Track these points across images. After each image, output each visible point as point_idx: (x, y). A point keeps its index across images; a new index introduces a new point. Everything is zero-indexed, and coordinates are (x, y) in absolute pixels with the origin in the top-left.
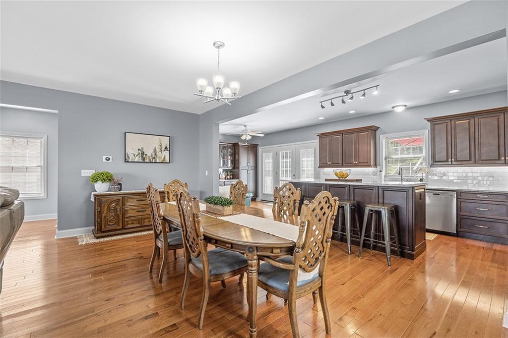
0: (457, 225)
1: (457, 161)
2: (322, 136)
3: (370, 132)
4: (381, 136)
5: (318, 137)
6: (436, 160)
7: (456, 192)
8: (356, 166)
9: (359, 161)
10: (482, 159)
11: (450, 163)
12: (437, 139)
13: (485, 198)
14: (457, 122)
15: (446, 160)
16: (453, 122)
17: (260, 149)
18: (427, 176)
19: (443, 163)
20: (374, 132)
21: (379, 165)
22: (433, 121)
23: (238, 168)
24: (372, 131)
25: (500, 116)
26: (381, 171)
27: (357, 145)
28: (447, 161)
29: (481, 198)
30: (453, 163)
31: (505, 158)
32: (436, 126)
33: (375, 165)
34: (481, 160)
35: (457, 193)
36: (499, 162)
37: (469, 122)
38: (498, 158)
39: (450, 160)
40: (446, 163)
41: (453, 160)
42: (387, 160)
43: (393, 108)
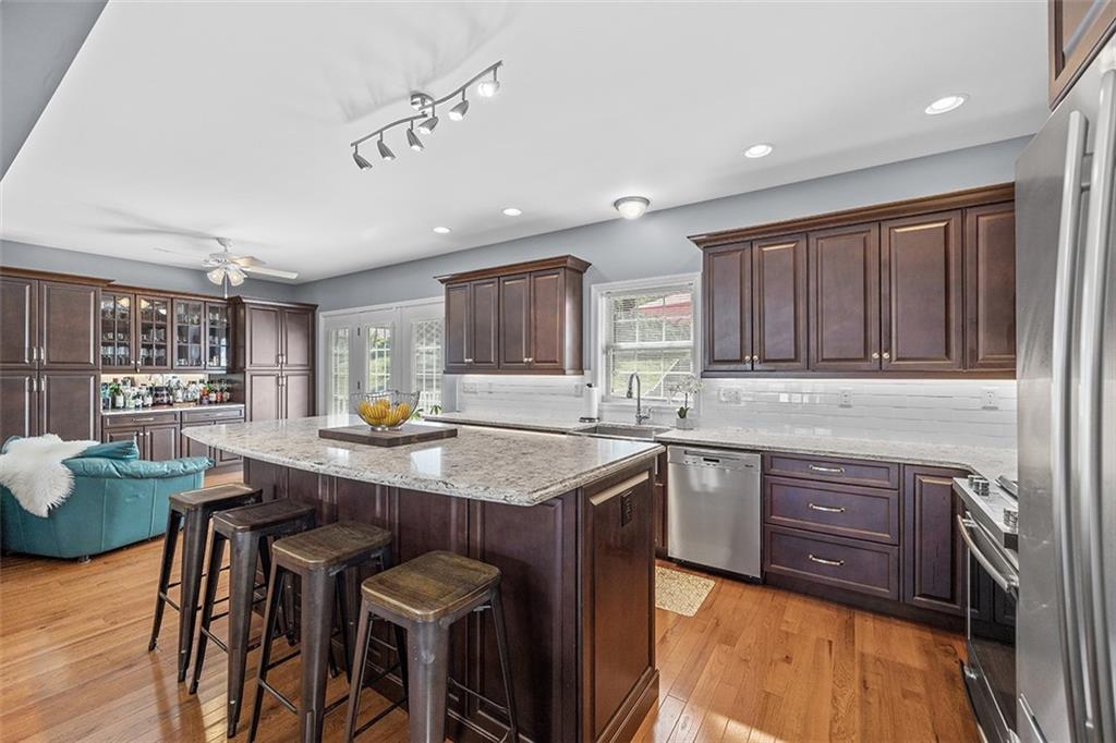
0: (762, 552)
1: (766, 361)
2: (452, 282)
3: (562, 274)
4: (592, 286)
5: (444, 286)
6: (716, 358)
7: (759, 456)
8: (529, 369)
9: (535, 357)
10: (825, 357)
11: (749, 366)
12: (718, 298)
13: (832, 474)
14: (765, 249)
15: (738, 358)
16: (756, 248)
17: (322, 319)
18: (697, 402)
19: (732, 367)
20: (576, 275)
21: (589, 369)
22: (712, 245)
23: (242, 371)
24: (568, 272)
25: (869, 231)
26: (590, 386)
27: (532, 311)
28: (741, 361)
29: (822, 473)
30: (757, 367)
31: (881, 356)
32: (716, 259)
33: (579, 368)
34: (823, 360)
35: (763, 457)
36: (864, 365)
37: (794, 247)
38: (862, 355)
39: (747, 358)
40: (740, 367)
41: (755, 357)
42: (611, 353)
43: (616, 204)
